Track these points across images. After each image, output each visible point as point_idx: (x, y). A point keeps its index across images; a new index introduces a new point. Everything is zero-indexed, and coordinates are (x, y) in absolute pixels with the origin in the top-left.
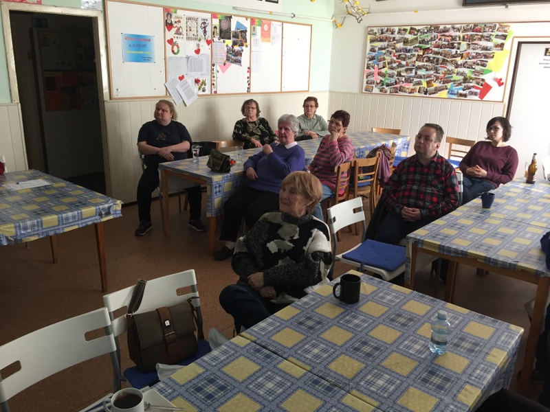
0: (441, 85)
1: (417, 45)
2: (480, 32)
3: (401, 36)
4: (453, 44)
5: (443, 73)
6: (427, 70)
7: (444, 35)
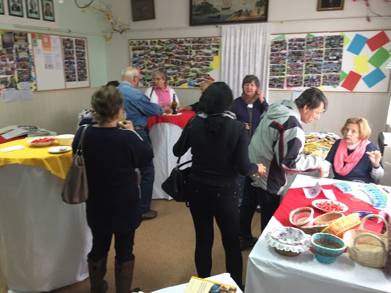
0: (183, 79)
1: (164, 52)
2: (203, 43)
3: (153, 46)
4: (187, 51)
5: (183, 72)
6: (173, 69)
7: (180, 46)
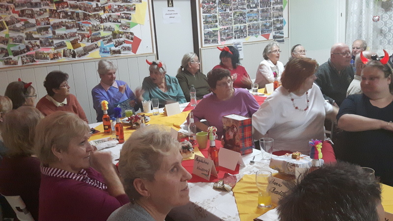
0: (90, 44)
5: (89, 30)
6: (68, 28)
